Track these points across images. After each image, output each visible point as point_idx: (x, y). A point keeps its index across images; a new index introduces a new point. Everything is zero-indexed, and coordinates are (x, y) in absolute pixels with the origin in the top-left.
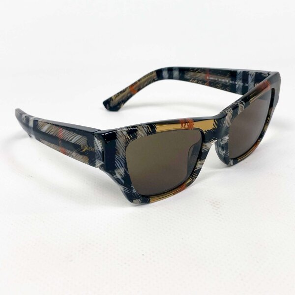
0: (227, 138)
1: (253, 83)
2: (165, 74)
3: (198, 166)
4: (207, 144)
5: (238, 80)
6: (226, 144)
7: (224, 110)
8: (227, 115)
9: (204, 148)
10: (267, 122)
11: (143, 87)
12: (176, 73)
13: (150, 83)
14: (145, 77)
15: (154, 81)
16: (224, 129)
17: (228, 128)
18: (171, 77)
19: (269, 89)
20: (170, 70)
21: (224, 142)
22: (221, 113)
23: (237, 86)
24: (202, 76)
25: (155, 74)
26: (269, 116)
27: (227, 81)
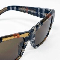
0: (34, 38)
1: (44, 13)
2: (11, 8)
3: (23, 51)
4: (26, 42)
5: (38, 12)
6: (34, 41)
7: (33, 28)
8: (34, 30)
9: (25, 44)
10: (50, 29)
11: (3, 13)
12: (15, 8)
13: (5, 12)
14: (3, 9)
15: (7, 11)
16: (33, 35)
17: (34, 35)
18: (13, 9)
19: (51, 17)
20: (13, 7)
21: (33, 40)
22: (32, 29)
23: (38, 14)
24: (25, 9)
25: (7, 8)
26: (51, 27)
27: (34, 12)
